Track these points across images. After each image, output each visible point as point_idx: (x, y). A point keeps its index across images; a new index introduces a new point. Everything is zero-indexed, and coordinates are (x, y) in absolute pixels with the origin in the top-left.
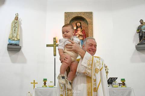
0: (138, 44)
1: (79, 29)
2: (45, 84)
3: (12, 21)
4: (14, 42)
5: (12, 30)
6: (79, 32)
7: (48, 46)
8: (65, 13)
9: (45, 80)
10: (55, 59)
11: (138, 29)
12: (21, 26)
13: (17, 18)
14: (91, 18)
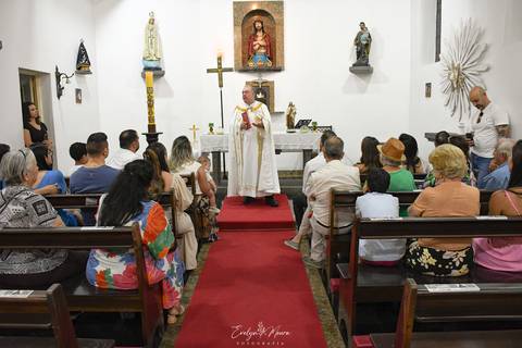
0: (354, 65)
1: (260, 34)
2: (211, 130)
3: (144, 27)
4: (152, 64)
5: (147, 42)
6: (260, 40)
7: (209, 71)
8: (234, 3)
9: (211, 125)
10: (221, 86)
11: (356, 39)
12: (160, 32)
13: (152, 22)
14: (281, 13)
